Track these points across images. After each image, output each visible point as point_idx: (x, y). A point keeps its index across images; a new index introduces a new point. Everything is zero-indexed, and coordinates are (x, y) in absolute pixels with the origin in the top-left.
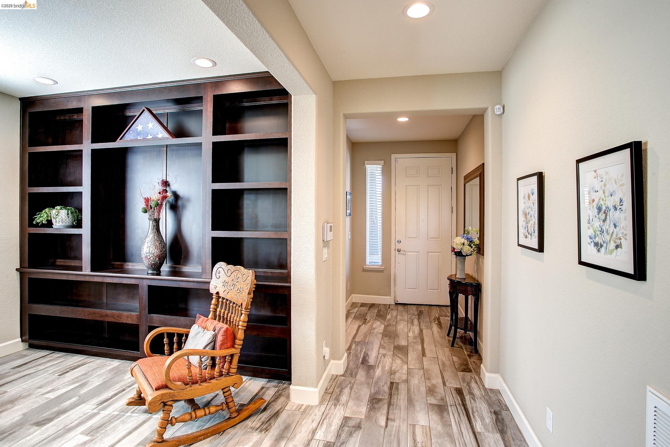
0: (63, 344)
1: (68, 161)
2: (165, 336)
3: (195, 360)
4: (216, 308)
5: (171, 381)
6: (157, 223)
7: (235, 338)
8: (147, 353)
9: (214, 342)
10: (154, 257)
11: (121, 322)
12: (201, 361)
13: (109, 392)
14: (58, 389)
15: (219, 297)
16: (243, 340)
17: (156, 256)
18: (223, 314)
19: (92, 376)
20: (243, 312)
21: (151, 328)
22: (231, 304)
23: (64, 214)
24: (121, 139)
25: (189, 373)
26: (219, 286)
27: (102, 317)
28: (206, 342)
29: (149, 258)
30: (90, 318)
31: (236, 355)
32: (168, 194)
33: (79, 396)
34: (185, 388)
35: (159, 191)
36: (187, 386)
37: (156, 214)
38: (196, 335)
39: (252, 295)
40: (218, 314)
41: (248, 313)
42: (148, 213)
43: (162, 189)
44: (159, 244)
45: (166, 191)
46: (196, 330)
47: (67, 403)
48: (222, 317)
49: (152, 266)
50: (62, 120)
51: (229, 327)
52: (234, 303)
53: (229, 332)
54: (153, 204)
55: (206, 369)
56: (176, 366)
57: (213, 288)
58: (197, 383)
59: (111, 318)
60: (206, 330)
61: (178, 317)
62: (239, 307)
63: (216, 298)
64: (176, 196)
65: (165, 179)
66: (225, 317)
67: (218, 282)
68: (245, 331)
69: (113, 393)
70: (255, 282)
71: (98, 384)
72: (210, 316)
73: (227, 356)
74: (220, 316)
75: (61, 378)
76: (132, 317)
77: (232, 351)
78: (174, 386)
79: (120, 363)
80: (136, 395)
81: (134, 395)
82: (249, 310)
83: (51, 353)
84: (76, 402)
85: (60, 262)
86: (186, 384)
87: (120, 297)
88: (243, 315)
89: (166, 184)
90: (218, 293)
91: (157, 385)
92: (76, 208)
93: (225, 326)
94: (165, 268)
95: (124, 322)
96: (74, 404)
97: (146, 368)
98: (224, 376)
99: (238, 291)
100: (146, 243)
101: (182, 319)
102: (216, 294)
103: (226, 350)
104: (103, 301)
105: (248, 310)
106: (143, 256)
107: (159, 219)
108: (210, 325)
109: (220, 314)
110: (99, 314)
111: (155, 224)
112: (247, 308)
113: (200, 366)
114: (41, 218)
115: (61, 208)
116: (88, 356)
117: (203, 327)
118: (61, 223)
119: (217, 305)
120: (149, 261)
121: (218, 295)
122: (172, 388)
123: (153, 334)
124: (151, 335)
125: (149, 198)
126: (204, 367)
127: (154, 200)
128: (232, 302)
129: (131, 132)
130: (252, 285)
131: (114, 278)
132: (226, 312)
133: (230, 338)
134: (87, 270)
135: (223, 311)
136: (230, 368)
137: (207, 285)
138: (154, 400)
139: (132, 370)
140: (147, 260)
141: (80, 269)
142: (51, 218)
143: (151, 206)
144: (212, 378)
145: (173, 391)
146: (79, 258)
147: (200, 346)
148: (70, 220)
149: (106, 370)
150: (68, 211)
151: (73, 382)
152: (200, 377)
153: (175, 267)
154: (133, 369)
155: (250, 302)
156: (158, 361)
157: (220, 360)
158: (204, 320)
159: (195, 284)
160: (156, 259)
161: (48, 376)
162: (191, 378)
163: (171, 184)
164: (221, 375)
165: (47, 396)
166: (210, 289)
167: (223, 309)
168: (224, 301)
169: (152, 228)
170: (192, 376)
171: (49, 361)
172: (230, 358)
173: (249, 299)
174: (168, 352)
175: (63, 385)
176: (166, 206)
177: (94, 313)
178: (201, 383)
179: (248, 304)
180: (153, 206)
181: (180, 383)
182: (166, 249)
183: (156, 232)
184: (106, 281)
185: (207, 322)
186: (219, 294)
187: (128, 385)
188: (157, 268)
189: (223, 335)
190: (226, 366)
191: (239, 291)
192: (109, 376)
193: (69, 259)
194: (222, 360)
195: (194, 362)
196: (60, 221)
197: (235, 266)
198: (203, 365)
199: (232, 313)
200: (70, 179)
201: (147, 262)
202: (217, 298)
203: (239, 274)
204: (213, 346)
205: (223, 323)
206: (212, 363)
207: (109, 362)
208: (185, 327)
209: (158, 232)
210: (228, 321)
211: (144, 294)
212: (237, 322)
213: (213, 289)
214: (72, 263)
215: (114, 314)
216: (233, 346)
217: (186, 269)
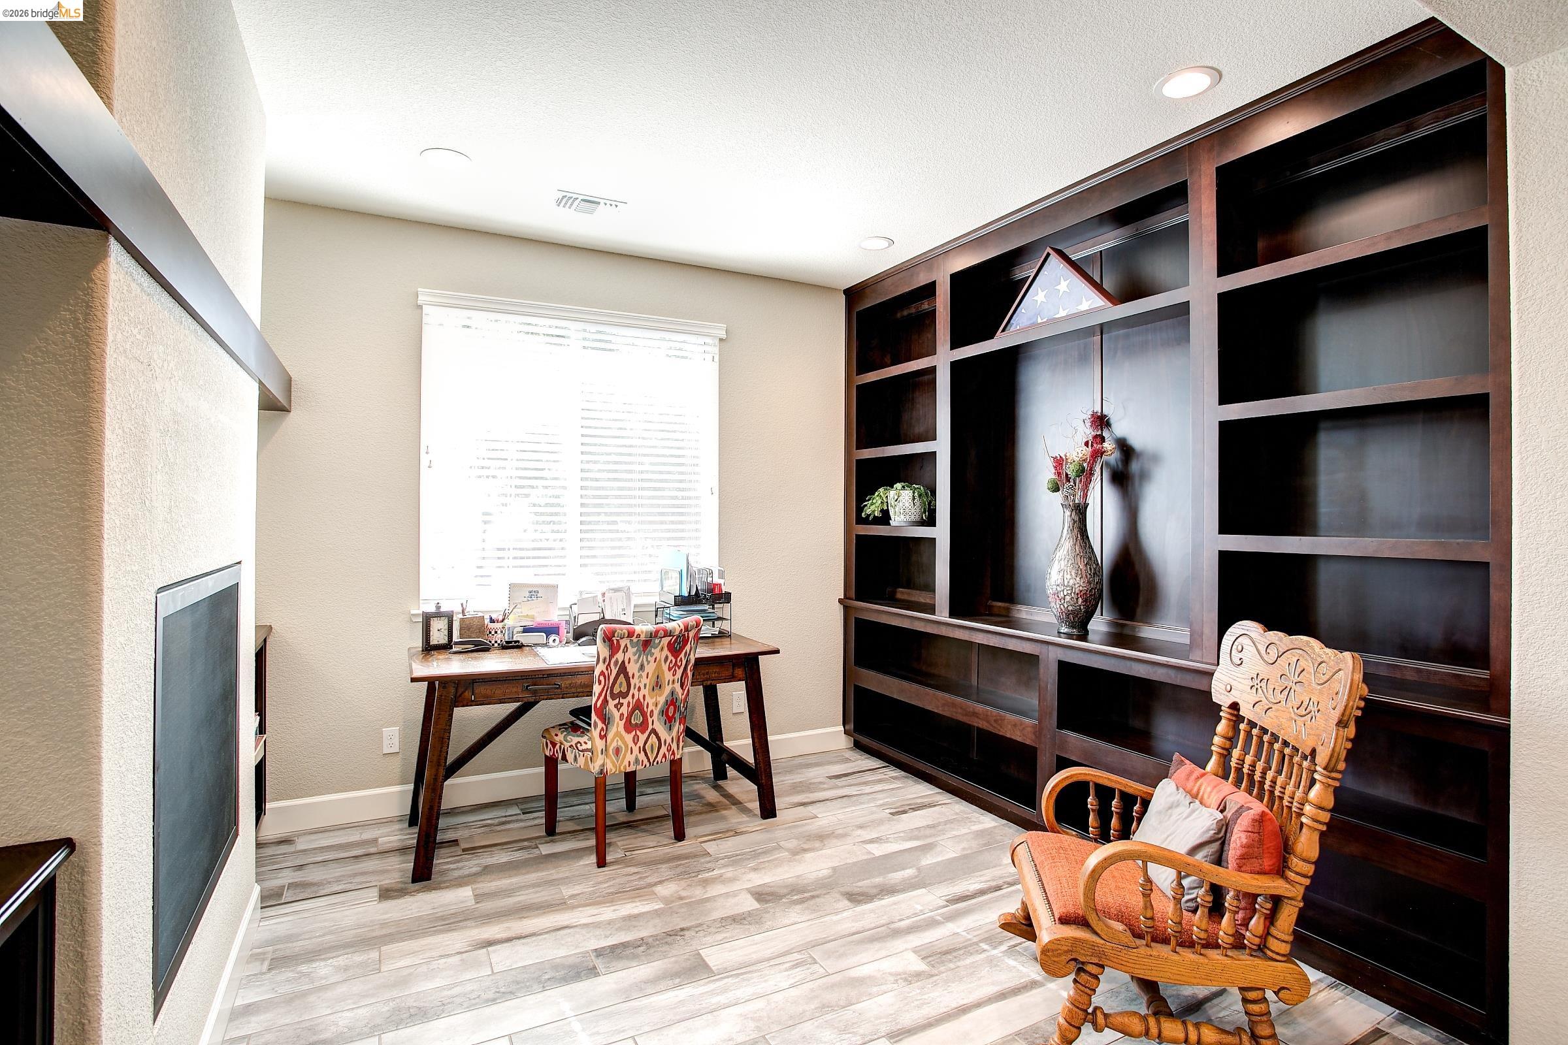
0: (901, 755)
1: (915, 396)
2: (1092, 791)
3: (1163, 877)
4: (1227, 746)
5: (1097, 914)
6: (1081, 514)
7: (1285, 849)
8: (1048, 820)
9: (1220, 842)
10: (1073, 594)
11: (1001, 734)
12: (1180, 885)
13: (970, 882)
14: (887, 841)
15: (1239, 719)
16: (1315, 863)
17: (1077, 594)
18: (1249, 769)
19: (944, 834)
20: (1316, 776)
21: (1063, 763)
22: (1276, 746)
23: (907, 498)
24: (1003, 331)
25: (1146, 908)
26: (1240, 686)
27: (966, 715)
28: (1197, 835)
29: (1063, 596)
30: (946, 712)
31: (1289, 902)
32: (1105, 445)
33: (918, 869)
34: (1133, 945)
35: (1085, 440)
36: (1139, 942)
37: (1079, 494)
38: (1170, 808)
39: (1351, 731)
40: (1235, 765)
41: (1337, 784)
42: (1060, 492)
43: (1093, 433)
44: (1086, 565)
45: (1103, 440)
46: (1170, 795)
47: (897, 877)
48: (1245, 777)
49: (1068, 616)
50: (904, 316)
51: (1267, 811)
52: (1286, 744)
53: (1269, 827)
54: (1071, 470)
55: (1194, 911)
56: (1114, 877)
57: (1221, 691)
58: (1165, 941)
59: (984, 722)
60: (1197, 802)
61: (1125, 751)
62: (1305, 757)
63: (1229, 720)
64: (1126, 450)
65: (1100, 411)
66: (1257, 777)
67: (1234, 674)
68: (1322, 835)
69: (978, 886)
70: (1364, 690)
71: (951, 856)
72: (1211, 765)
73: (1260, 895)
74: (1239, 770)
75: (893, 820)
76: (1024, 728)
77: (1277, 888)
78: (1106, 929)
79: (996, 824)
80: (1019, 911)
81: (1017, 910)
82: (1339, 776)
83: (884, 767)
84: (912, 878)
85: (902, 593)
86: (1138, 935)
87: (1003, 679)
88: (1317, 786)
89: (1101, 421)
90: (1235, 706)
91: (1064, 910)
92: (927, 487)
93: (1257, 807)
94: (1099, 624)
95: (1008, 736)
96: (908, 882)
97: (1043, 857)
98: (1247, 951)
99: (1302, 711)
100: (1057, 562)
101: (1135, 758)
102: (1229, 707)
103: (1256, 876)
104: (971, 682)
105: (1334, 775)
106: (1050, 592)
107: (1086, 505)
108: (1211, 792)
109: (1240, 766)
110: (961, 708)
111: (1077, 518)
112: (1332, 765)
113: (1177, 901)
114: (873, 507)
115: (903, 487)
116: (941, 791)
117: (1189, 792)
118: (902, 517)
119: (1232, 740)
120: (1063, 604)
121: (1236, 713)
122: (1099, 932)
123: (1063, 779)
124: (1057, 780)
125: (1064, 458)
126: (1188, 904)
127: (1074, 461)
128: (1280, 739)
129: (1023, 311)
130: (1353, 698)
131: (990, 636)
132: (1260, 766)
133: (1271, 844)
134: (943, 614)
135: (1249, 759)
136: (1268, 934)
137: (1205, 681)
138: (1056, 947)
139: (1014, 851)
140: (1058, 601)
141: (931, 609)
142: (888, 506)
143: (1067, 475)
144: (1211, 944)
145: (1103, 942)
146: (930, 588)
147: (1180, 845)
148: (918, 510)
149: (970, 831)
150: (914, 493)
151: (912, 834)
152: (1175, 929)
153: (1123, 626)
154: (1015, 848)
155: (1345, 752)
156: (1071, 850)
157: (1239, 900)
158: (1191, 773)
159: (1172, 673)
160: (1077, 599)
161: (874, 809)
162: (1150, 923)
163: (1112, 421)
164: (1238, 944)
165: (869, 847)
166: (1213, 690)
167: (1250, 755)
168: (1255, 731)
169: (1069, 527)
170: (1152, 918)
171: (880, 781)
172: (1269, 906)
173: (1340, 741)
174: (1097, 833)
175: (896, 836)
176: (1102, 475)
177: (954, 705)
178: (1180, 946)
179: (1336, 755)
180: (1072, 475)
181: (1120, 927)
182: (1102, 580)
183: (1078, 537)
184: (976, 639)
185: (1201, 781)
186: (1238, 710)
187: (1008, 880)
188: (1079, 623)
189: (1250, 830)
190: (1256, 923)
191: (1305, 711)
192: (974, 844)
193: (917, 589)
194: (1243, 904)
195: (1162, 881)
196: (902, 511)
197: (1290, 635)
198: (1186, 898)
199: (1279, 772)
200: (919, 429)
201: (1058, 607)
202: (1234, 719)
203: (1306, 660)
204: (1216, 852)
205: (1251, 794)
206: (1213, 901)
207: (978, 815)
208: (1141, 780)
209: (1082, 536)
210: (1267, 793)
211: (1050, 681)
212: (1295, 804)
213: (1221, 694)
214: (920, 598)
215: (989, 713)
216: (1280, 869)
217: (1148, 632)
